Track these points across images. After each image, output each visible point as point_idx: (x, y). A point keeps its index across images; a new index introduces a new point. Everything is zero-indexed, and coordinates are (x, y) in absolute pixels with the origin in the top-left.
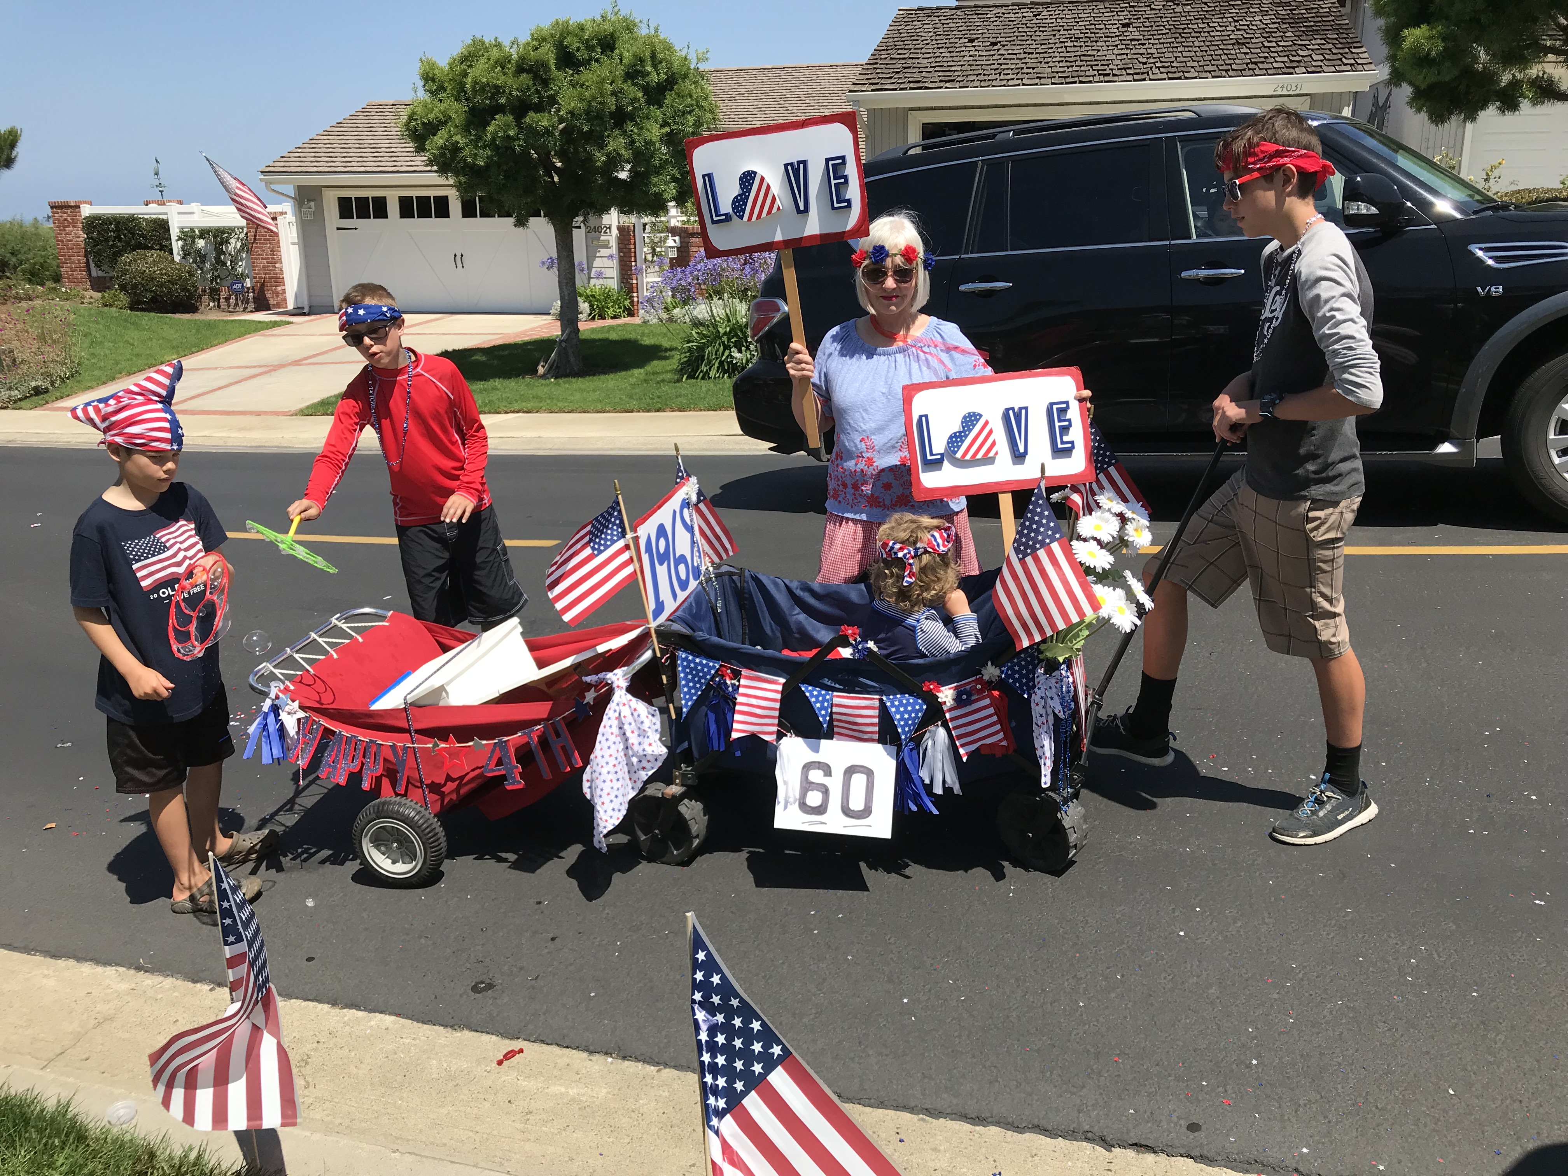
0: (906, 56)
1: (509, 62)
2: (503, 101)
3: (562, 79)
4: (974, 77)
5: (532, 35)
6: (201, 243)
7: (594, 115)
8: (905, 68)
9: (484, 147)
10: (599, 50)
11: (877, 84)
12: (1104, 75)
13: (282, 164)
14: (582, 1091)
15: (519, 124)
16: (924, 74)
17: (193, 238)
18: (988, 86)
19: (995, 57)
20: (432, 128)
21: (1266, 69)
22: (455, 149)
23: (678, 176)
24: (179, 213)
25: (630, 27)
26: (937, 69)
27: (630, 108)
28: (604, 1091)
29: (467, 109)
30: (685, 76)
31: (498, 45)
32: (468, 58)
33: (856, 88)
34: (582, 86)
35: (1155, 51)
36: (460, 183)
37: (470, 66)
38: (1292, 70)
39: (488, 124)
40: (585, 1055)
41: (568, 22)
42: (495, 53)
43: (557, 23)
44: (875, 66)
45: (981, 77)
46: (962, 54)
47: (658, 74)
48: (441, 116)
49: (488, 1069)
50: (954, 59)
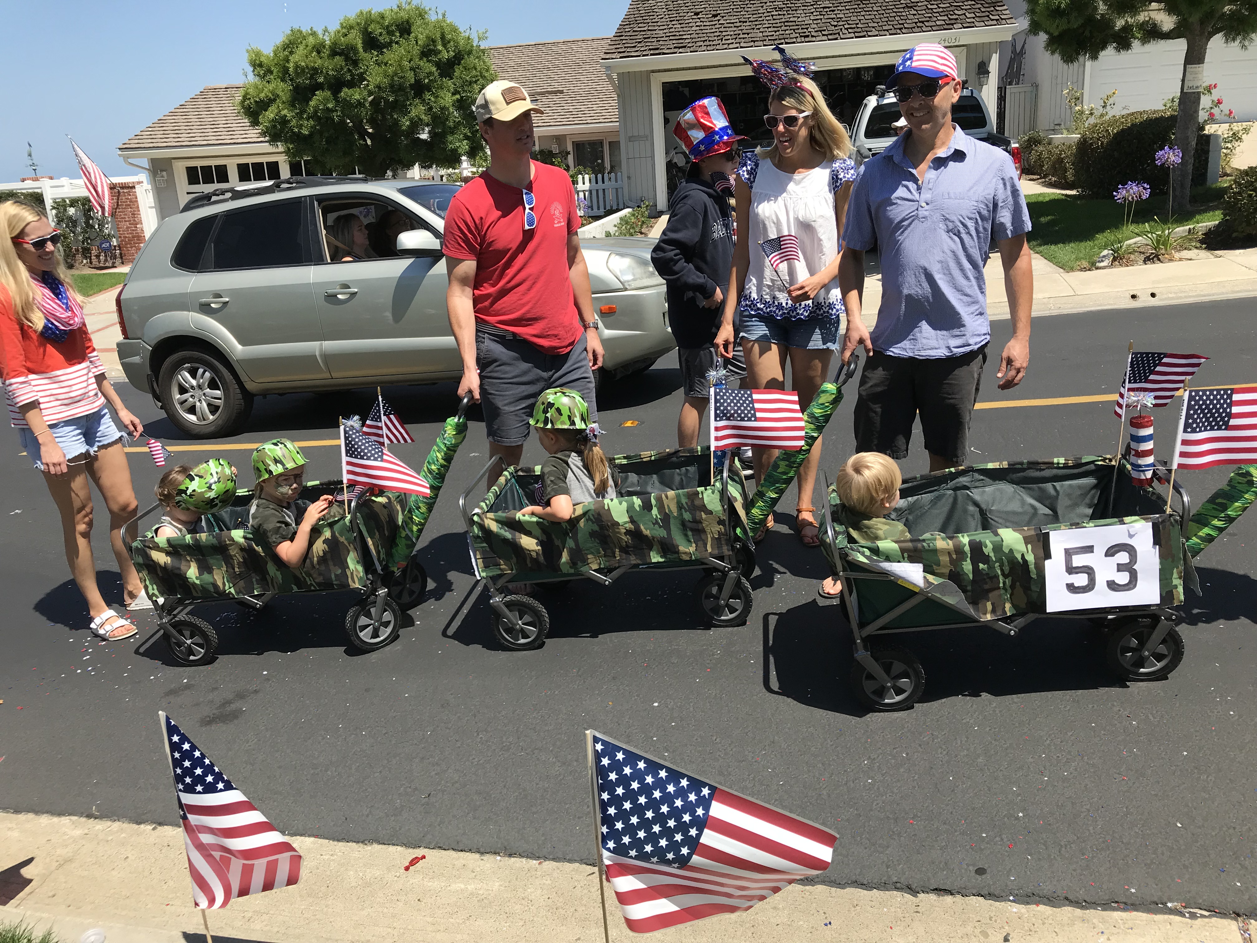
0: (645, 29)
1: (324, 47)
2: (321, 80)
3: (368, 59)
4: (702, 43)
5: (342, 24)
6: (72, 211)
7: (397, 88)
8: (645, 38)
9: (308, 119)
10: (398, 34)
11: (624, 52)
12: (805, 37)
13: (137, 141)
14: (479, 886)
15: (336, 98)
16: (661, 43)
17: (65, 207)
18: (713, 50)
19: (717, 26)
20: (264, 105)
21: (931, 27)
22: (284, 121)
23: (469, 134)
24: (52, 187)
25: (421, 14)
26: (671, 38)
27: (427, 81)
28: (497, 884)
29: (291, 88)
30: (470, 53)
31: (314, 34)
32: (290, 46)
33: (608, 56)
34: (386, 64)
35: (843, 16)
36: (288, 148)
37: (291, 53)
38: (952, 27)
39: (310, 99)
40: (477, 856)
41: (370, 12)
42: (311, 40)
43: (362, 13)
44: (621, 38)
45: (707, 43)
46: (691, 25)
47: (448, 52)
48: (270, 95)
49: (398, 874)
50: (685, 29)
